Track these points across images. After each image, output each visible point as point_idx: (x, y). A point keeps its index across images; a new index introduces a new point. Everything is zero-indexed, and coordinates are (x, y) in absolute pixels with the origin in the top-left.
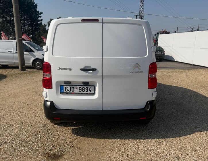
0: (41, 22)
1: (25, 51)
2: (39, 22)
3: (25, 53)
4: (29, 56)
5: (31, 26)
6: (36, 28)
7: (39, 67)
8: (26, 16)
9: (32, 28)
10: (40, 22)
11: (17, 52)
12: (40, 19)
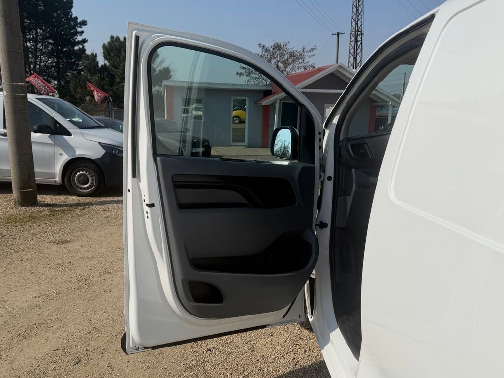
0: (84, 47)
1: (35, 132)
2: (76, 48)
3: (35, 136)
4: (49, 150)
5: (55, 57)
6: (68, 61)
7: (84, 189)
8: (41, 29)
9: (58, 63)
10: (81, 46)
11: (5, 135)
12: (79, 38)
